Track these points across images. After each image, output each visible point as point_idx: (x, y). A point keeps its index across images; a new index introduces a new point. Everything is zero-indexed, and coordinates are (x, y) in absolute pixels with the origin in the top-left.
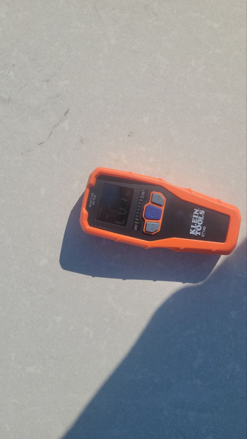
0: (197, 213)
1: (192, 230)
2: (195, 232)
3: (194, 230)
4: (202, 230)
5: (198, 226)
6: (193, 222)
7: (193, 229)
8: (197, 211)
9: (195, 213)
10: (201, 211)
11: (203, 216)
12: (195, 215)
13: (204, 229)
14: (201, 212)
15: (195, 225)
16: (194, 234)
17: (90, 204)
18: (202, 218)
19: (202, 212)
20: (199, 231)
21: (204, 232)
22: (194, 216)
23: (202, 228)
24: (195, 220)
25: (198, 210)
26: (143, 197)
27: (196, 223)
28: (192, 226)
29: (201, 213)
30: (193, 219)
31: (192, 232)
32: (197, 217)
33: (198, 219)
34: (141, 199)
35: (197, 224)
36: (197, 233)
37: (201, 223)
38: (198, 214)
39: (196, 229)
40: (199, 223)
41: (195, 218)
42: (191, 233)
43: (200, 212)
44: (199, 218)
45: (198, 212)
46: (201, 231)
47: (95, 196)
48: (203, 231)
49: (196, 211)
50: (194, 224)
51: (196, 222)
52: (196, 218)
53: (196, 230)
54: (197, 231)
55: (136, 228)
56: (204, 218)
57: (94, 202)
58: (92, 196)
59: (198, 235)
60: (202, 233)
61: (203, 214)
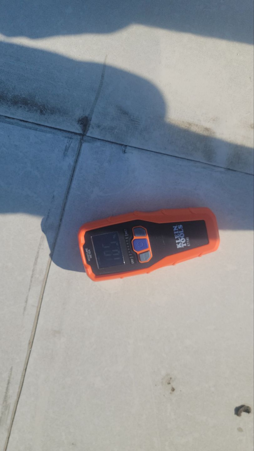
0: (176, 229)
2: (181, 245)
3: (180, 244)
4: (186, 241)
5: (182, 239)
6: (176, 237)
7: (178, 243)
9: (175, 229)
11: (182, 230)
12: (176, 231)
15: (179, 240)
16: (181, 247)
17: (89, 258)
18: (183, 231)
19: (180, 227)
20: (184, 243)
21: (188, 242)
23: (186, 239)
24: (177, 235)
25: (177, 226)
27: (178, 238)
29: (180, 228)
30: (175, 235)
31: (179, 246)
32: (177, 232)
33: (179, 234)
35: (180, 238)
36: (183, 245)
38: (177, 229)
41: (176, 234)
44: (180, 232)
45: (177, 228)
46: (186, 242)
47: (89, 250)
48: (187, 241)
49: (175, 228)
53: (181, 243)
54: (182, 244)
55: (132, 261)
56: (184, 231)
57: (91, 256)
58: (87, 251)
59: (184, 246)
60: (187, 243)
61: (182, 228)
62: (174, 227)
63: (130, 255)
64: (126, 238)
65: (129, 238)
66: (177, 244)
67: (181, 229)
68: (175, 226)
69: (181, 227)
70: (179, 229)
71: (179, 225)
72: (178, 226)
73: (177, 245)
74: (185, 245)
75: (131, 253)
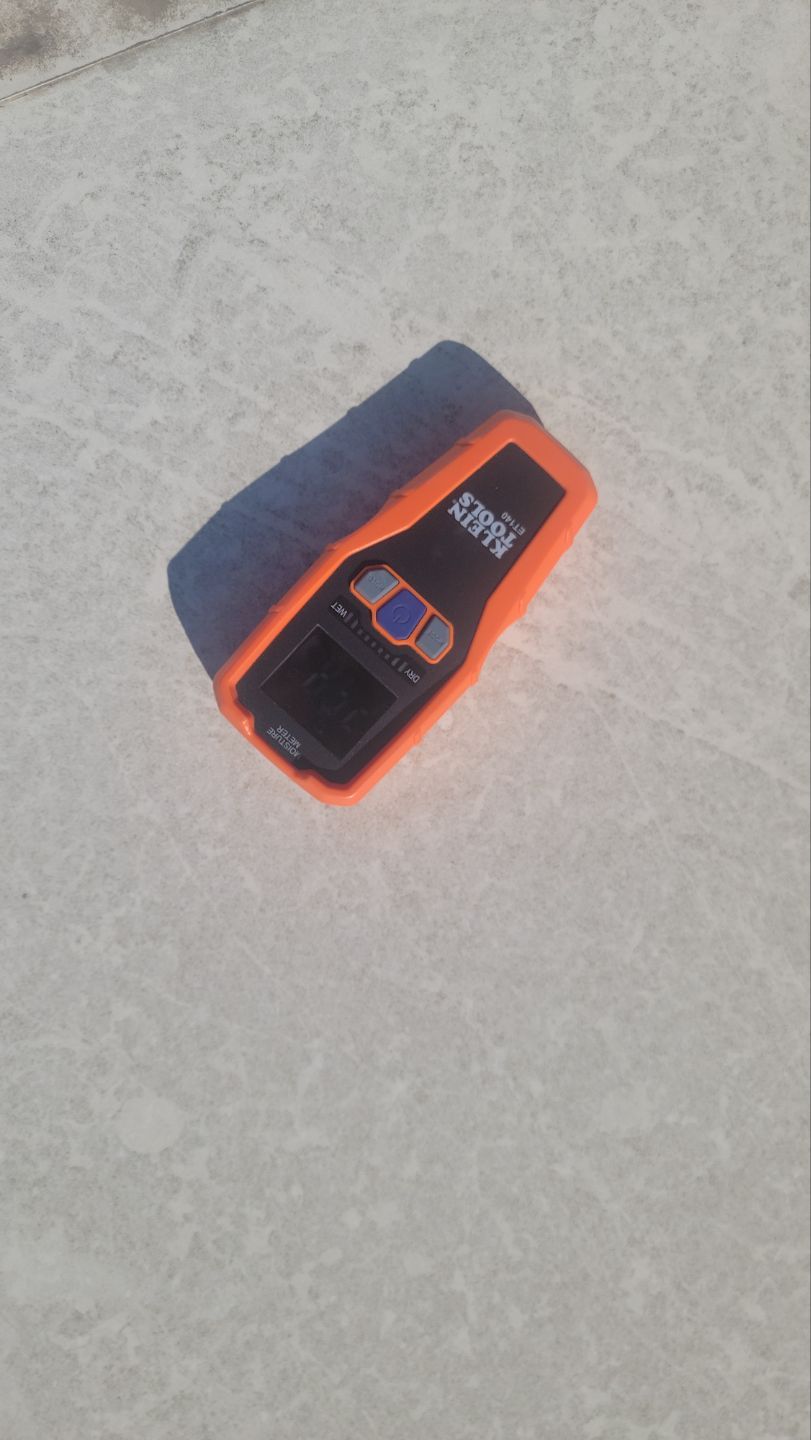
0: (461, 510)
1: (494, 547)
2: (502, 544)
3: (498, 543)
4: (507, 524)
5: (494, 528)
6: (476, 534)
7: (493, 544)
8: (456, 508)
9: (458, 516)
10: (460, 500)
11: (477, 502)
12: (464, 518)
13: (509, 519)
14: (464, 501)
15: (487, 535)
16: (504, 549)
17: (293, 751)
18: (481, 507)
19: (467, 498)
20: (506, 535)
21: (515, 524)
22: (464, 523)
23: (503, 521)
24: (475, 527)
25: (457, 506)
26: (351, 615)
27: (483, 531)
28: (486, 543)
29: (467, 504)
31: (499, 551)
32: (470, 518)
33: (478, 519)
34: (352, 621)
35: (488, 528)
36: (508, 542)
37: (491, 517)
38: (464, 511)
39: (497, 537)
40: (488, 523)
41: (471, 524)
42: (499, 556)
43: (463, 504)
44: (475, 513)
45: (461, 507)
46: (509, 529)
47: (280, 730)
48: (511, 524)
49: (455, 511)
50: (483, 536)
51: (481, 528)
52: (472, 521)
53: (499, 538)
54: (502, 539)
55: (412, 676)
56: (483, 503)
57: (295, 742)
58: (276, 736)
59: (513, 541)
60: (515, 529)
61: (473, 499)
62: (450, 511)
63: (394, 663)
64: (354, 626)
65: (360, 623)
66: (491, 550)
67: (472, 504)
68: (452, 505)
69: (470, 499)
70: (467, 508)
71: (461, 496)
72: (458, 501)
73: (493, 551)
74: (512, 536)
75: (392, 658)
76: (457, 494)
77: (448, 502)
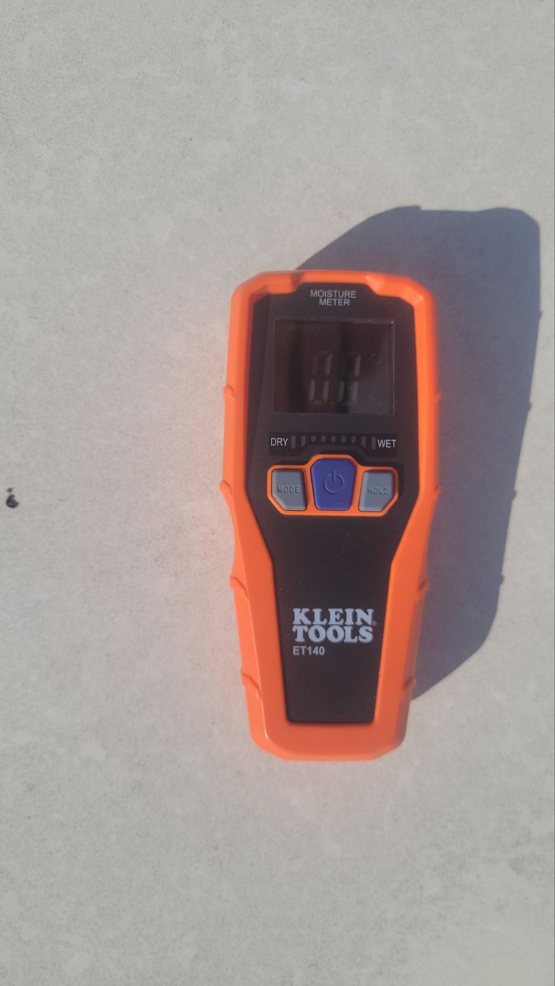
0: (363, 620)
1: (307, 615)
2: (302, 624)
3: (307, 621)
4: (314, 645)
5: (322, 631)
6: (332, 611)
7: (310, 616)
8: (368, 619)
9: (360, 613)
10: (370, 629)
11: (355, 640)
12: (355, 616)
13: (316, 651)
14: (367, 631)
15: (322, 620)
16: (297, 621)
17: (321, 294)
18: (348, 639)
19: (367, 636)
20: (306, 635)
21: (307, 651)
22: (349, 612)
23: (319, 645)
24: (338, 617)
25: (370, 622)
26: (374, 447)
27: (329, 620)
28: (317, 612)
29: (362, 631)
30: (341, 611)
31: (299, 615)
32: (349, 621)
33: (342, 626)
34: (369, 442)
35: (326, 627)
36: (300, 631)
37: (332, 639)
38: (359, 623)
39: (312, 625)
40: (330, 630)
41: (344, 616)
42: (296, 611)
43: (367, 627)
44: (349, 630)
45: (365, 623)
46: (308, 642)
47: (347, 302)
48: (310, 648)
49: (366, 616)
50: (325, 615)
51: (332, 621)
52: (345, 620)
53: (309, 627)
54: (306, 629)
55: (279, 441)
56: (349, 644)
57: (327, 302)
58: (346, 293)
59: (295, 634)
60: (303, 648)
61: (361, 640)
62: (370, 611)
63: (304, 439)
64: (364, 439)
65: (362, 447)
66: (308, 610)
67: (358, 634)
68: (374, 618)
69: (364, 638)
70: (359, 627)
71: (373, 633)
72: (372, 626)
73: (306, 610)
74: (300, 638)
75: (309, 442)
76: (378, 631)
77: (379, 617)
